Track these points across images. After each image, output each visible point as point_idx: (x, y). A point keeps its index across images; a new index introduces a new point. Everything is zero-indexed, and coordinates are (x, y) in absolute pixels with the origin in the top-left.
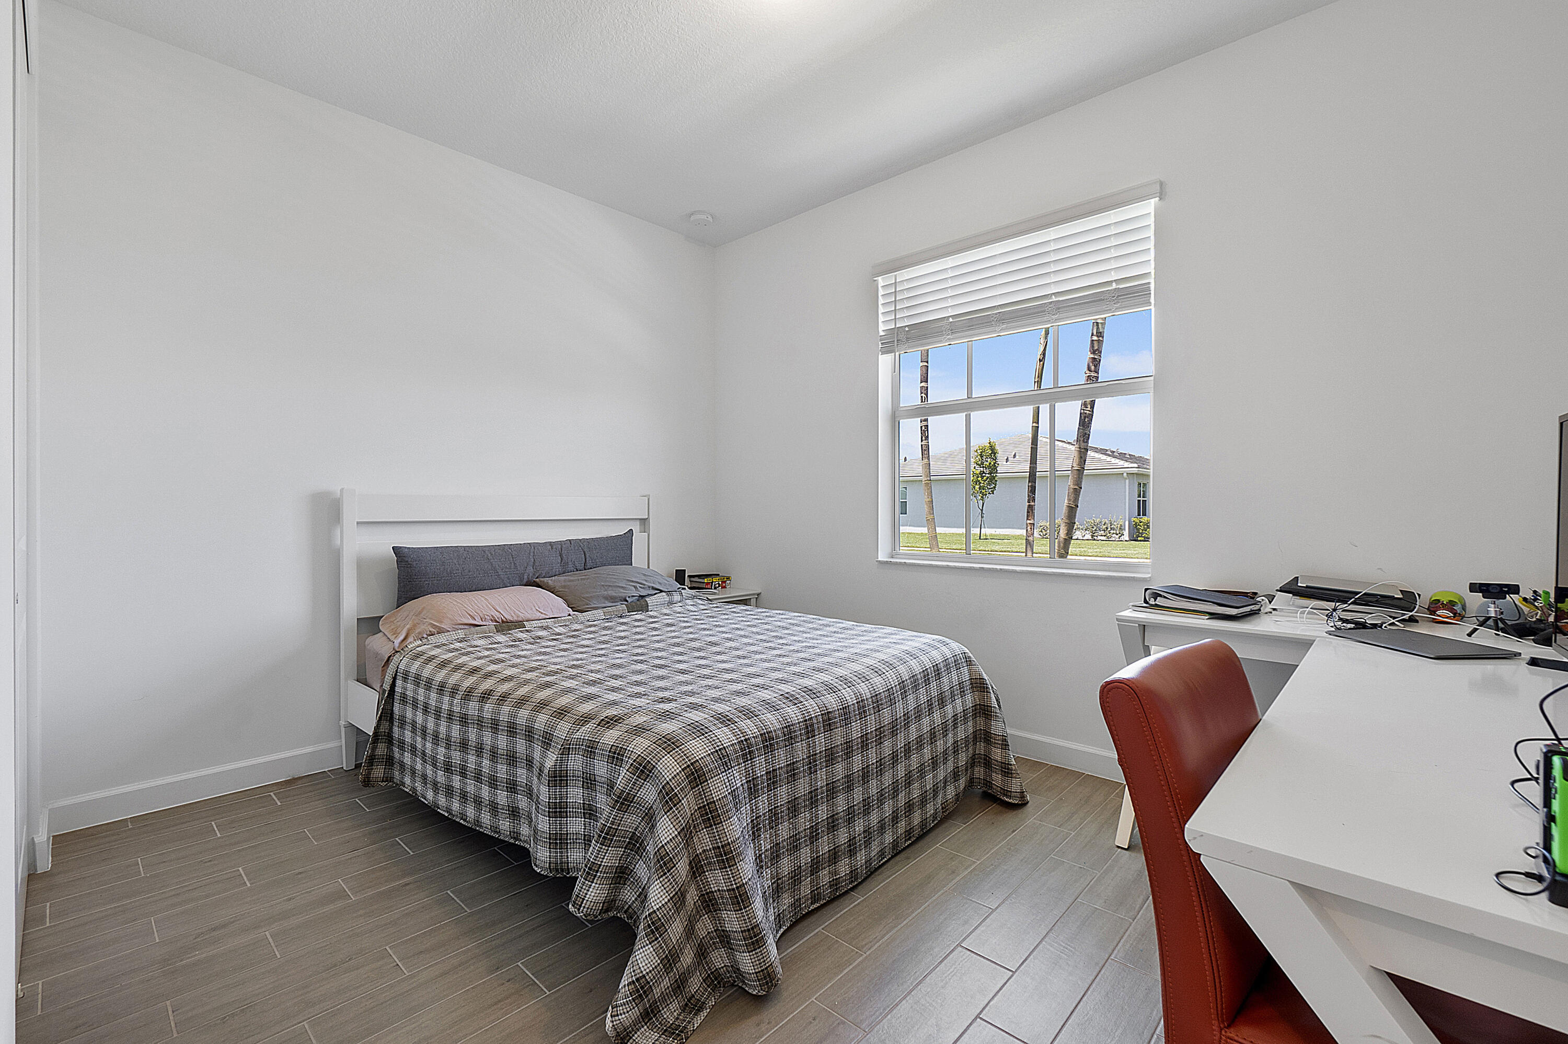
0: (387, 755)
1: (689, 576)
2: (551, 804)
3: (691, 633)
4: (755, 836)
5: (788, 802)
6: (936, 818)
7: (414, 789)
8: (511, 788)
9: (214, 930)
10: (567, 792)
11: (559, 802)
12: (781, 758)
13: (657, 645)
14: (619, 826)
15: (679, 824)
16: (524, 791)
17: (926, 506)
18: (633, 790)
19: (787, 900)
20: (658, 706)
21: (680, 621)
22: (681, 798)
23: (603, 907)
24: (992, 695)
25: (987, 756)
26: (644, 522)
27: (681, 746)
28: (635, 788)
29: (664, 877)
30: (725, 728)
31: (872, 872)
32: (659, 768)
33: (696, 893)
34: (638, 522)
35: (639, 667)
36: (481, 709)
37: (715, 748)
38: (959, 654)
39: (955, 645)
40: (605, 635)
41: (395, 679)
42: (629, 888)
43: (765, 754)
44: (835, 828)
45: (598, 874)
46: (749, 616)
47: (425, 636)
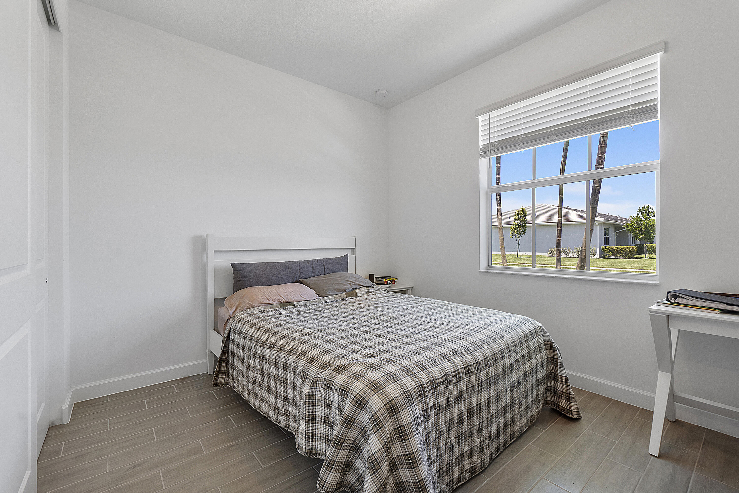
0: (226, 371)
1: (376, 277)
2: (306, 415)
3: (381, 311)
4: (428, 444)
5: (446, 422)
6: (527, 426)
7: (238, 390)
8: (285, 399)
9: (135, 466)
10: (315, 408)
11: (311, 414)
12: (442, 395)
13: (363, 318)
14: (346, 437)
15: (383, 441)
16: (292, 402)
17: (500, 241)
18: (354, 416)
19: (445, 481)
20: (367, 360)
21: (374, 303)
22: (384, 424)
23: (336, 487)
24: (558, 352)
25: (555, 388)
26: (353, 250)
27: (383, 389)
28: (355, 414)
29: (374, 475)
30: (409, 377)
31: (493, 460)
32: (370, 403)
33: (393, 482)
34: (350, 250)
35: (354, 332)
36: (270, 353)
37: (403, 390)
38: (537, 327)
39: (534, 322)
40: (335, 311)
41: (230, 331)
42: (351, 473)
43: (433, 393)
44: (472, 436)
45: (334, 467)
46: (411, 301)
47: (245, 309)
